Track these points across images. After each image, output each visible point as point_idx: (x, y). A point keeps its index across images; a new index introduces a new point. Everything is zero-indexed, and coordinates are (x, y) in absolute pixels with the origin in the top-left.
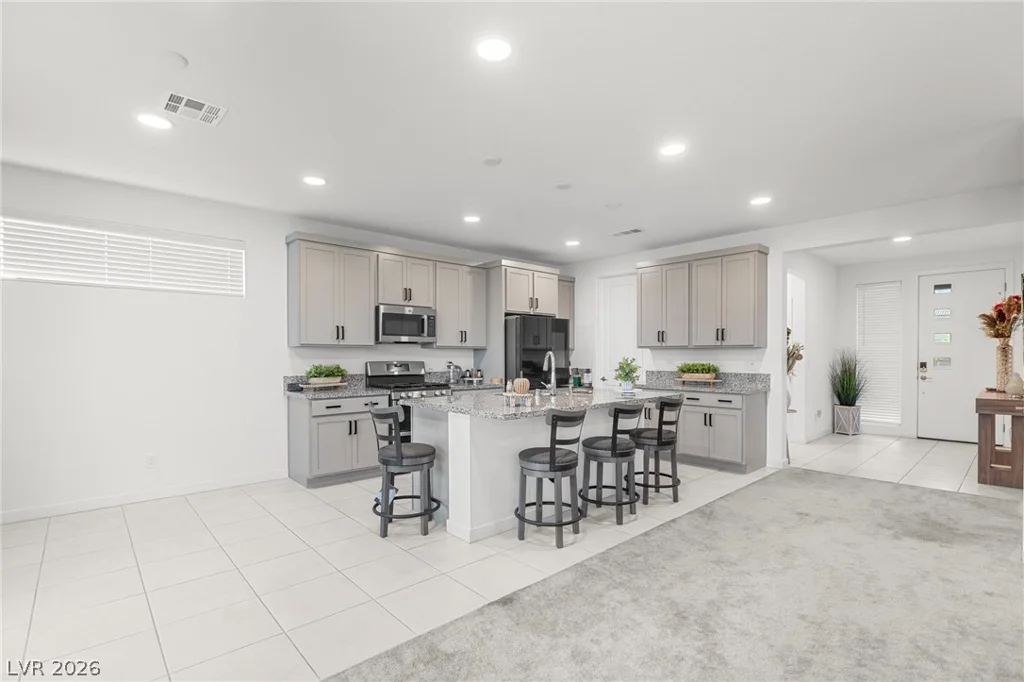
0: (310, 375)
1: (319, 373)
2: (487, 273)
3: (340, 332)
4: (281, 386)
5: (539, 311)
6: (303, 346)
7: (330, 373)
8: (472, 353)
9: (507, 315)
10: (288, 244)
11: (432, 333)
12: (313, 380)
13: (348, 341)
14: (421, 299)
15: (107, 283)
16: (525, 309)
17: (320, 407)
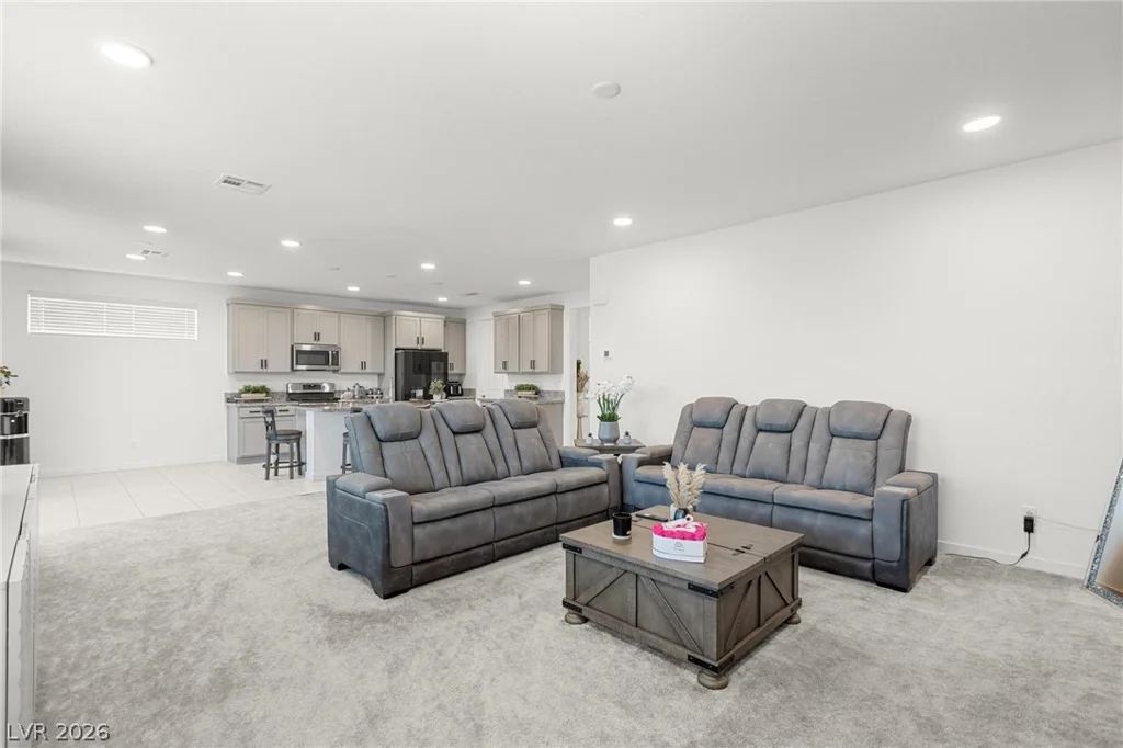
0: (241, 392)
1: (248, 390)
2: (382, 318)
3: (264, 364)
4: (223, 399)
5: (425, 346)
6: (237, 372)
7: (256, 391)
8: (376, 377)
9: (396, 349)
10: (228, 305)
11: (336, 362)
12: (243, 395)
13: (269, 370)
14: (328, 340)
15: (105, 334)
16: (413, 345)
17: (246, 412)
